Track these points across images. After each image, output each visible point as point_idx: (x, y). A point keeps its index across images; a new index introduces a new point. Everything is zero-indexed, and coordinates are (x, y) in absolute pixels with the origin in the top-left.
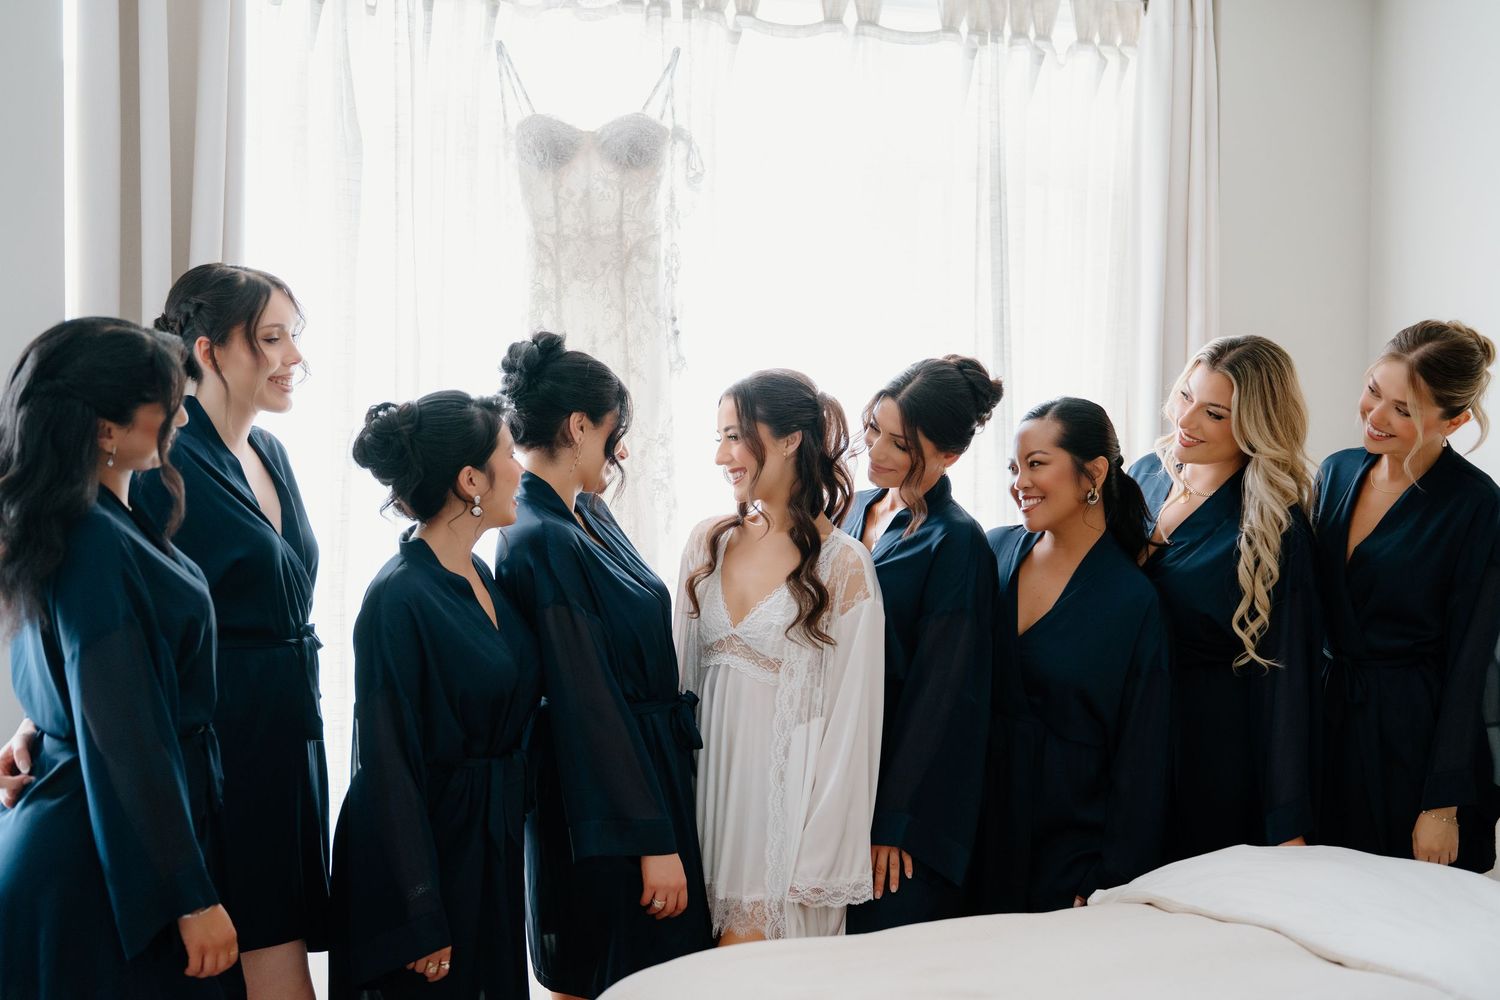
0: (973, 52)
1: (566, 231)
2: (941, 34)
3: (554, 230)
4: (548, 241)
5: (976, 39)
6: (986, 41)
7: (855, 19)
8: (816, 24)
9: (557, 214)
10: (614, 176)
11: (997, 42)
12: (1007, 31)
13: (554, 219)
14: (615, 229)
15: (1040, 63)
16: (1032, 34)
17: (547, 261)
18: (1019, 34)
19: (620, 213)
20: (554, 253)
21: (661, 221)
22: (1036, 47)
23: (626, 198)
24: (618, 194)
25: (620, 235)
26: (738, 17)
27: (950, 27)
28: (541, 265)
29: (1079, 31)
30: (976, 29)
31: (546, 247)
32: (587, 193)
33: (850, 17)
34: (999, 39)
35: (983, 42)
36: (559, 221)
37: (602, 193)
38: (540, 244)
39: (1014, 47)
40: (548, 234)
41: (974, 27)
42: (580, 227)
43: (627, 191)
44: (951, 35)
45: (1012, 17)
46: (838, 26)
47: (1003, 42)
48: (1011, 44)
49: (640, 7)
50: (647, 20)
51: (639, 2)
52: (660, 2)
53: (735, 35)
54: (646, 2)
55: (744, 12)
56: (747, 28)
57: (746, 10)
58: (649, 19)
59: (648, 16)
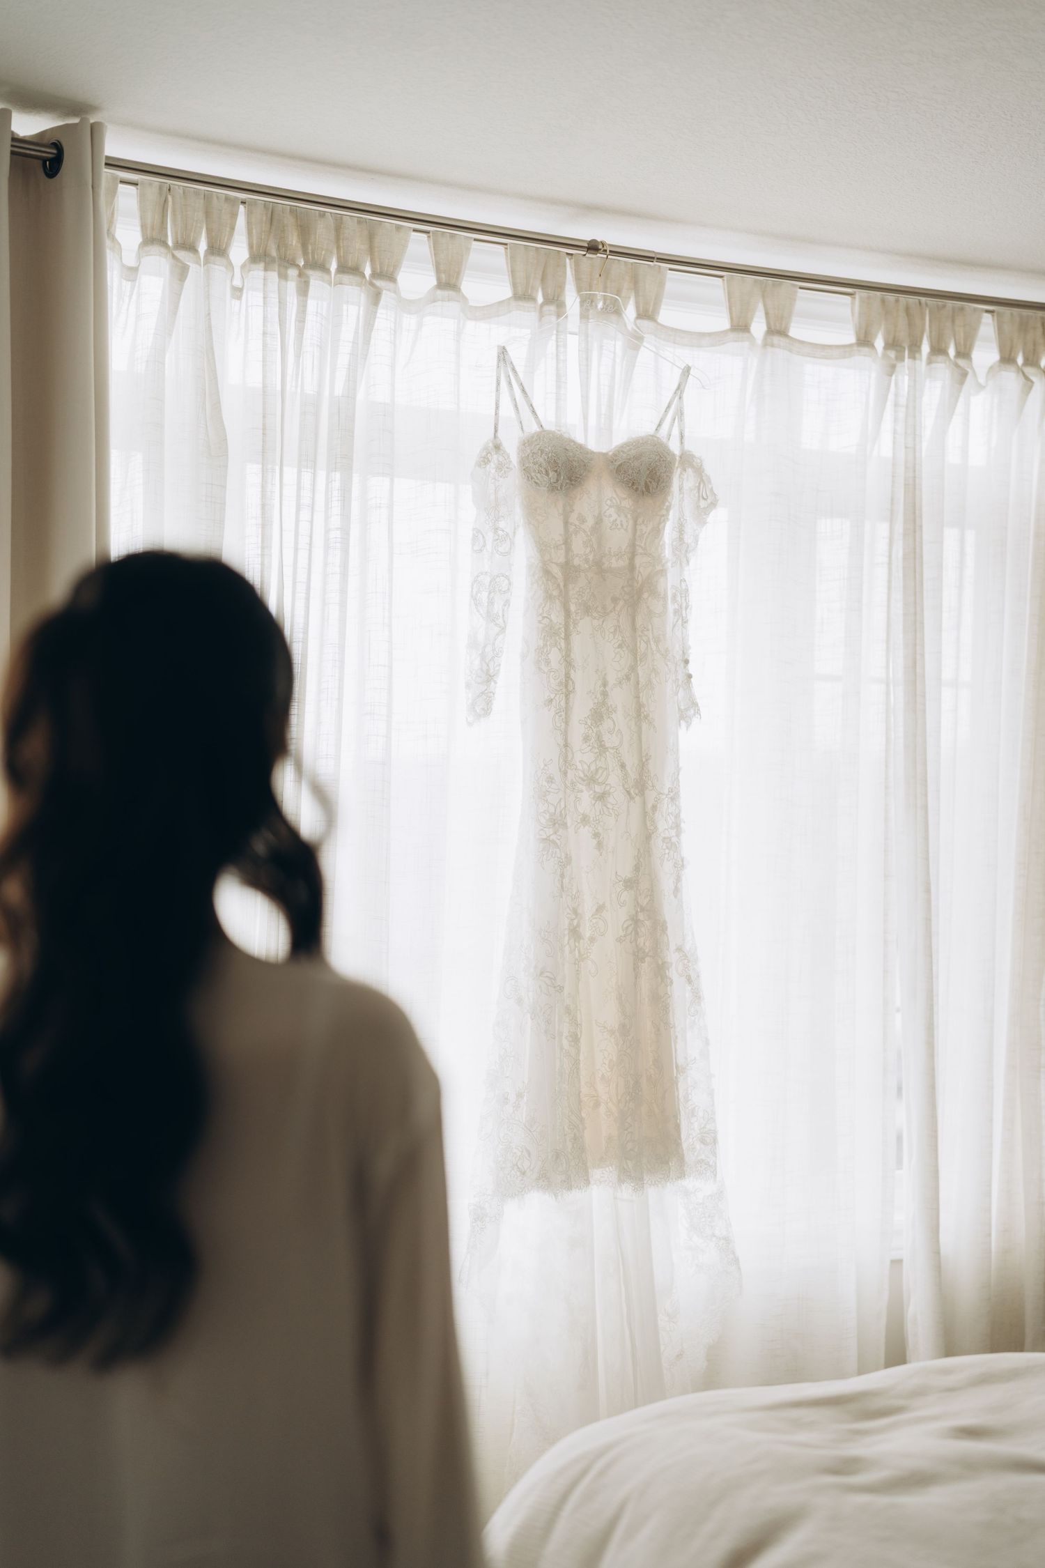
0: (892, 369)
1: (576, 562)
2: (855, 348)
3: (562, 560)
4: (556, 571)
5: (892, 354)
6: (904, 357)
7: (764, 328)
8: (721, 332)
9: (567, 543)
10: (627, 503)
11: (914, 358)
12: (925, 348)
13: (563, 546)
14: (627, 562)
15: (962, 383)
16: (952, 352)
17: (555, 593)
18: (938, 350)
19: (633, 545)
20: (562, 584)
21: (667, 553)
22: (957, 365)
23: (638, 527)
24: (631, 522)
25: (632, 567)
26: (639, 321)
27: (864, 340)
28: (549, 597)
29: (1001, 350)
30: (892, 344)
31: (555, 578)
32: (599, 521)
33: (758, 327)
34: (917, 355)
35: (900, 358)
36: (568, 550)
37: (613, 522)
38: (547, 572)
39: (933, 365)
40: (557, 564)
41: (890, 341)
42: (591, 557)
43: (640, 520)
44: (865, 350)
45: (931, 332)
46: (746, 335)
47: (921, 360)
48: (929, 362)
49: (533, 306)
50: (540, 320)
51: (532, 299)
52: (555, 300)
53: (635, 341)
54: (540, 299)
55: (645, 316)
56: (648, 333)
57: (647, 313)
58: (543, 318)
59: (541, 316)
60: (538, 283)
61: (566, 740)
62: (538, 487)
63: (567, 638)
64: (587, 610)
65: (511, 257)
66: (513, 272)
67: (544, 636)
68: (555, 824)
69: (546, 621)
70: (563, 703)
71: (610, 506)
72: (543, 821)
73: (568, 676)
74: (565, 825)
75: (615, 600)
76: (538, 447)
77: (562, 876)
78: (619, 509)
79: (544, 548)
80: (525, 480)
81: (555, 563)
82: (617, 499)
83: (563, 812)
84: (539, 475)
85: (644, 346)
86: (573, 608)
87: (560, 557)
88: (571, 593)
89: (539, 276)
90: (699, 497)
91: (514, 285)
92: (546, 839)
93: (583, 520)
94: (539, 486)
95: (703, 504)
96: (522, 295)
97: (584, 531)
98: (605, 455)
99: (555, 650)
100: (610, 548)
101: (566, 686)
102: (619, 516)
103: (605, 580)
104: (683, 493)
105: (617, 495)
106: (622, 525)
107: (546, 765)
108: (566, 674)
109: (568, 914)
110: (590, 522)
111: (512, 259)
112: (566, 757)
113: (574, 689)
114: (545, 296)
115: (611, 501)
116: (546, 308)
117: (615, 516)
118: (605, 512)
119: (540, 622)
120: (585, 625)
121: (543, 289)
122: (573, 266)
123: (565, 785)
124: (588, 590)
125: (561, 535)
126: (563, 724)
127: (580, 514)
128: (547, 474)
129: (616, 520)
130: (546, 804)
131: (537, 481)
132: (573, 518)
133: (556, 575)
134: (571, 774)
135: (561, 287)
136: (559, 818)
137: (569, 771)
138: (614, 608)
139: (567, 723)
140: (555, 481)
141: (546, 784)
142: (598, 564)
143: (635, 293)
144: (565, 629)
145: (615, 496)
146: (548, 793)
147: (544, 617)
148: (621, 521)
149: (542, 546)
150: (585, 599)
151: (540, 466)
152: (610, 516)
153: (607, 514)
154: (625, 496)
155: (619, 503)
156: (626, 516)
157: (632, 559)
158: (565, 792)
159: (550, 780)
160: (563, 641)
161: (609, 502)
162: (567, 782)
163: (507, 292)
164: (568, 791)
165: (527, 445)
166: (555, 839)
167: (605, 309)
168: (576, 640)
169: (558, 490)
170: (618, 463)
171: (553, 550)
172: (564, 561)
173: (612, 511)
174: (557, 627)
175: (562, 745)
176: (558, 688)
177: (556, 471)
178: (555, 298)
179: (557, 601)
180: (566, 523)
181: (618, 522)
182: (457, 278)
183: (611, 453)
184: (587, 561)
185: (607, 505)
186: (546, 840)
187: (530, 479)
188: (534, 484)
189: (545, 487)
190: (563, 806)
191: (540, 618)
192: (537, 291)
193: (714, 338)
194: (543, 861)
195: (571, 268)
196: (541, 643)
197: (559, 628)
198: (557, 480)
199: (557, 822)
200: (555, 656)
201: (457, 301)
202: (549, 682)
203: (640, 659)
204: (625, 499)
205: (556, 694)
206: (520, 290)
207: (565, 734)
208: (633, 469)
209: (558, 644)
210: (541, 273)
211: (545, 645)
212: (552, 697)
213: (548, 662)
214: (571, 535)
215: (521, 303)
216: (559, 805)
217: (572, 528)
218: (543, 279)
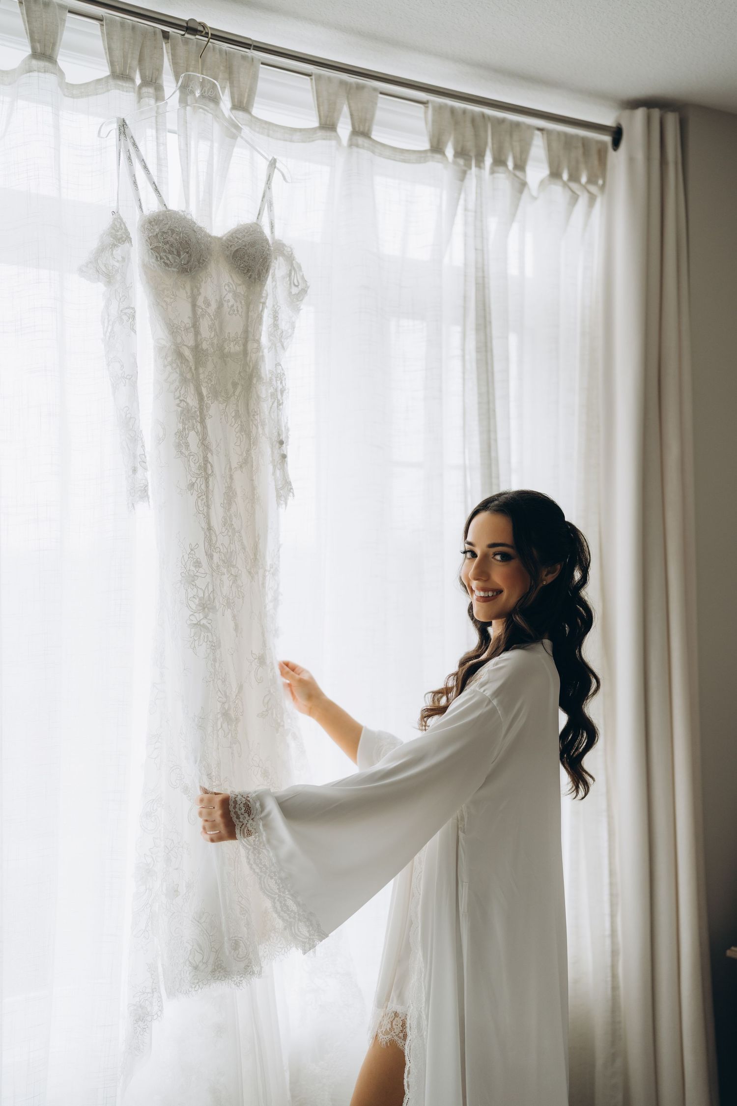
1: (204, 345)
3: (191, 343)
4: (187, 353)
5: (461, 162)
6: (471, 165)
7: (349, 129)
9: (195, 326)
10: (242, 289)
11: (480, 167)
12: (488, 159)
13: (192, 329)
14: (242, 347)
17: (189, 376)
18: (499, 161)
19: (246, 331)
20: (193, 368)
21: (264, 341)
22: (515, 176)
23: (250, 314)
24: (244, 308)
26: (234, 112)
27: (437, 148)
28: (184, 381)
29: (550, 166)
30: (461, 153)
31: (188, 361)
32: (220, 306)
34: (482, 165)
36: (197, 333)
37: (232, 306)
38: (180, 355)
40: (187, 347)
41: (459, 150)
42: (215, 341)
45: (493, 144)
47: (485, 169)
48: (492, 172)
49: (131, 86)
50: (139, 102)
51: (130, 79)
52: (152, 82)
53: (233, 131)
54: (138, 81)
55: (240, 107)
56: (244, 124)
57: (242, 105)
58: (142, 100)
59: (140, 97)
60: (135, 63)
61: (209, 523)
62: (167, 268)
63: (202, 421)
64: (215, 394)
65: (108, 34)
66: (110, 50)
67: (183, 420)
68: (204, 608)
69: (183, 404)
70: (203, 487)
71: (229, 292)
72: (194, 606)
73: (206, 460)
74: (213, 609)
75: (235, 385)
76: (167, 226)
77: (215, 660)
78: (236, 295)
79: (175, 330)
80: (154, 260)
81: (186, 345)
82: (233, 285)
83: (211, 595)
84: (170, 257)
85: (242, 138)
86: (205, 392)
87: (190, 340)
88: (202, 377)
89: (137, 57)
90: (290, 283)
91: (112, 64)
92: (195, 624)
93: (207, 303)
94: (168, 266)
95: (295, 290)
96: (120, 75)
97: (210, 316)
98: (220, 239)
99: (192, 433)
100: (229, 333)
101: (205, 469)
102: (236, 302)
103: (226, 365)
104: (276, 281)
105: (233, 281)
106: (238, 311)
107: (192, 550)
108: (204, 458)
109: (220, 697)
110: (214, 306)
111: (109, 37)
112: (211, 540)
113: (212, 472)
114: (143, 77)
115: (229, 286)
116: (144, 90)
117: (232, 302)
118: (224, 297)
119: (178, 405)
120: (214, 409)
121: (141, 70)
122: (170, 51)
123: (212, 568)
124: (215, 375)
125: (189, 317)
126: (205, 508)
127: (205, 297)
128: (179, 255)
129: (233, 304)
130: (195, 590)
131: (166, 261)
132: (200, 302)
133: (187, 358)
134: (216, 556)
135: (159, 70)
136: (208, 602)
137: (215, 554)
138: (234, 392)
139: (208, 507)
140: (186, 263)
141: (193, 569)
142: (221, 348)
143: (230, 83)
144: (200, 412)
145: (231, 281)
146: (196, 578)
147: (181, 401)
148: (237, 307)
149: (173, 329)
150: (213, 383)
151: (172, 246)
152: (229, 301)
153: (226, 299)
154: (239, 282)
155: (235, 289)
156: (241, 303)
157: (245, 345)
158: (213, 576)
159: (198, 564)
160: (199, 424)
161: (226, 287)
162: (213, 565)
163: (104, 71)
164: (214, 574)
165: (153, 223)
166: (205, 623)
167: (203, 96)
168: (209, 422)
169: (187, 271)
170: (234, 249)
171: (183, 332)
172: (194, 344)
173: (230, 296)
174: (193, 410)
175: (206, 528)
176: (197, 472)
177: (187, 253)
178: (154, 81)
179: (191, 384)
180: (194, 305)
181: (235, 308)
182: (53, 49)
183: (224, 238)
184: (212, 344)
185: (226, 289)
186: (197, 625)
187: (159, 259)
188: (163, 264)
189: (174, 268)
190: (211, 589)
191: (177, 401)
192: (135, 71)
193: (306, 134)
194: (195, 647)
195: (167, 53)
196: (180, 426)
197: (195, 412)
198: (188, 262)
199: (206, 606)
200: (193, 439)
201: (54, 74)
202: (190, 466)
203: (253, 443)
204: (240, 285)
205: (197, 478)
206: (118, 70)
207: (208, 517)
208: (248, 256)
209: (195, 427)
210: (138, 54)
211: (184, 429)
212: (194, 480)
213: (187, 446)
214: (199, 318)
215: (120, 83)
216: (206, 590)
217: (199, 311)
218: (141, 60)
